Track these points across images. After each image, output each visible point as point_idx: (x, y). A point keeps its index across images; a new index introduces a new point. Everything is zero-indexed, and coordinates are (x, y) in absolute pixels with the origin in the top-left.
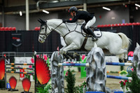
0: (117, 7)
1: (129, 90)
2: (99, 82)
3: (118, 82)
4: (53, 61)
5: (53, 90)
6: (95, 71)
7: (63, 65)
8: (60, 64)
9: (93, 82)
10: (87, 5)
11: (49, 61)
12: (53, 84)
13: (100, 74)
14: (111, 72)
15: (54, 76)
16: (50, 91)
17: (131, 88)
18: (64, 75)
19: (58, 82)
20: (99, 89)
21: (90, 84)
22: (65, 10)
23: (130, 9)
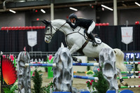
0: (83, 8)
1: (96, 90)
2: (65, 82)
3: (84, 82)
4: (19, 62)
5: (19, 90)
6: (62, 71)
7: (30, 66)
8: (27, 64)
9: (60, 82)
10: (55, 5)
11: (16, 62)
12: (19, 84)
13: (67, 75)
14: (78, 72)
15: (21, 76)
16: (16, 91)
17: (97, 88)
18: (31, 75)
19: (24, 82)
20: (66, 89)
21: (57, 84)
22: (32, 10)
23: (97, 9)
